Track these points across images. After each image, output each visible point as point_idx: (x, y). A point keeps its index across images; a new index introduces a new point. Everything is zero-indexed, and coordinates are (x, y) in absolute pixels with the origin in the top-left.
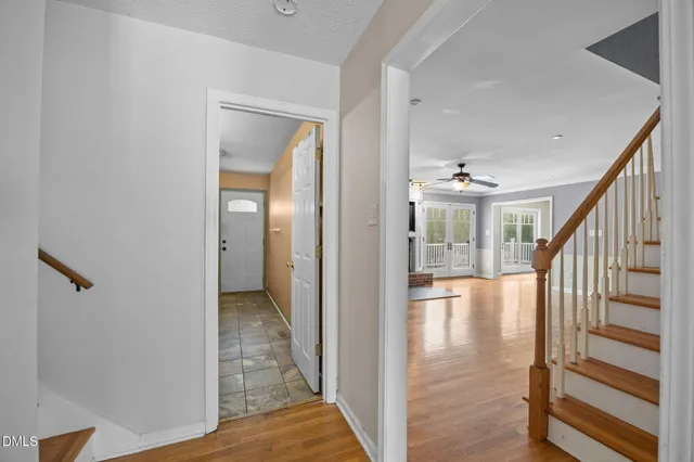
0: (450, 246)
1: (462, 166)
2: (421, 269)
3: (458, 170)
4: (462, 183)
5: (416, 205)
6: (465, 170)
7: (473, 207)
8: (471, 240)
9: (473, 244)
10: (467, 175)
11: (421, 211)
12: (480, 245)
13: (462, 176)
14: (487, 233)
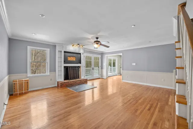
0: (93, 69)
1: (97, 38)
2: (83, 77)
3: (96, 40)
4: (97, 45)
5: (82, 54)
6: (98, 40)
7: (100, 56)
8: (99, 67)
9: (100, 68)
10: (99, 42)
11: (83, 56)
12: (102, 68)
13: (97, 42)
14: (104, 64)
